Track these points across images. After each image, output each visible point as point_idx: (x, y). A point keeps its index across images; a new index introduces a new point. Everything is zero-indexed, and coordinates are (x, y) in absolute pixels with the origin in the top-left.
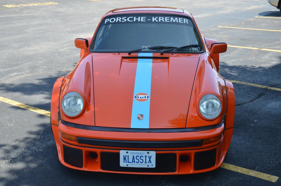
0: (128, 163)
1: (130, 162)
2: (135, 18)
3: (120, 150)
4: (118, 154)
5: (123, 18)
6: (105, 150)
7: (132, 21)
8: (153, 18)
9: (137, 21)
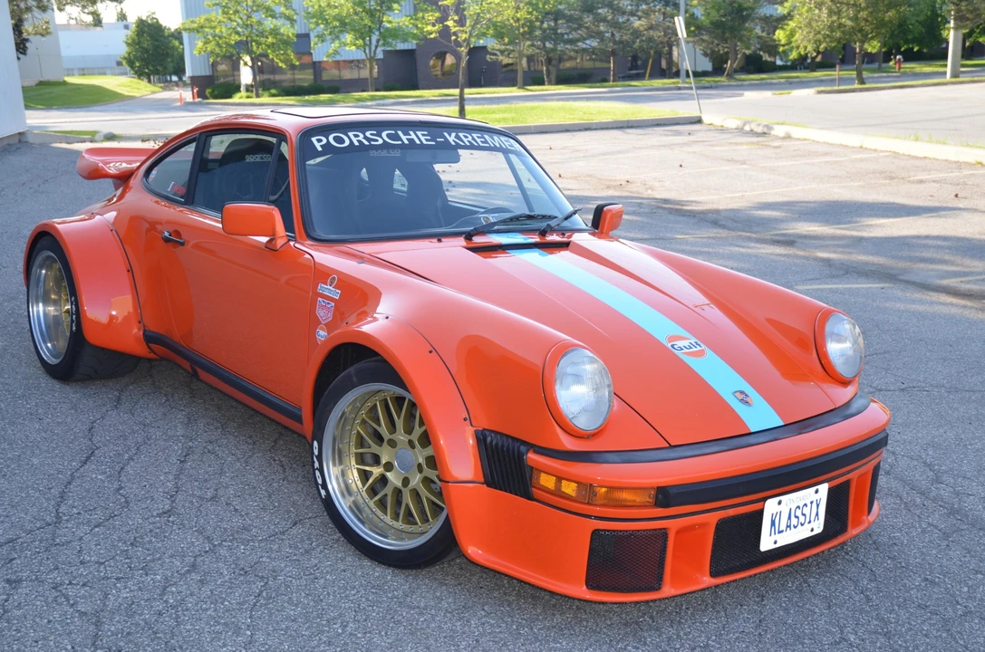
0: (778, 537)
1: (782, 531)
2: (400, 133)
3: (765, 501)
4: (761, 513)
5: (368, 134)
6: (731, 512)
7: (400, 142)
8: (446, 134)
9: (411, 141)
